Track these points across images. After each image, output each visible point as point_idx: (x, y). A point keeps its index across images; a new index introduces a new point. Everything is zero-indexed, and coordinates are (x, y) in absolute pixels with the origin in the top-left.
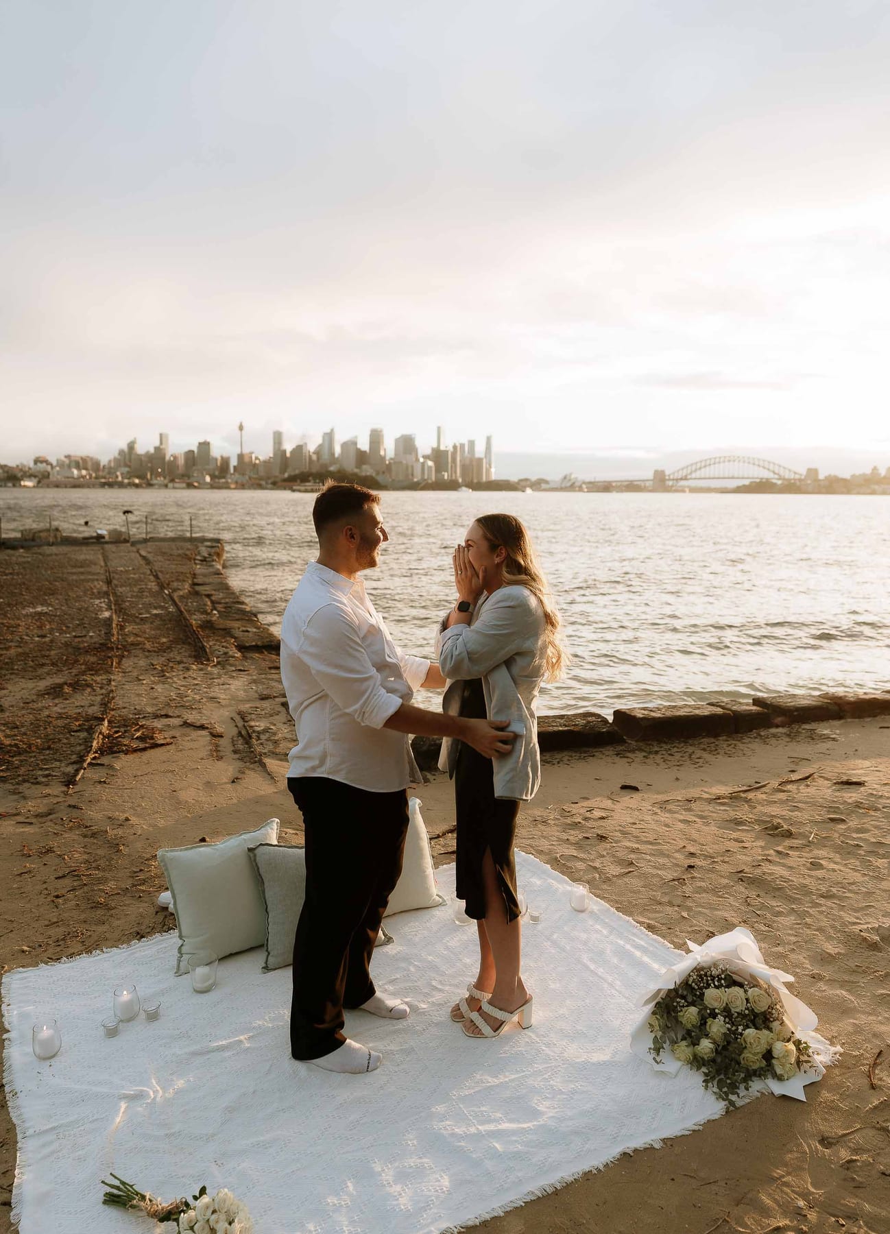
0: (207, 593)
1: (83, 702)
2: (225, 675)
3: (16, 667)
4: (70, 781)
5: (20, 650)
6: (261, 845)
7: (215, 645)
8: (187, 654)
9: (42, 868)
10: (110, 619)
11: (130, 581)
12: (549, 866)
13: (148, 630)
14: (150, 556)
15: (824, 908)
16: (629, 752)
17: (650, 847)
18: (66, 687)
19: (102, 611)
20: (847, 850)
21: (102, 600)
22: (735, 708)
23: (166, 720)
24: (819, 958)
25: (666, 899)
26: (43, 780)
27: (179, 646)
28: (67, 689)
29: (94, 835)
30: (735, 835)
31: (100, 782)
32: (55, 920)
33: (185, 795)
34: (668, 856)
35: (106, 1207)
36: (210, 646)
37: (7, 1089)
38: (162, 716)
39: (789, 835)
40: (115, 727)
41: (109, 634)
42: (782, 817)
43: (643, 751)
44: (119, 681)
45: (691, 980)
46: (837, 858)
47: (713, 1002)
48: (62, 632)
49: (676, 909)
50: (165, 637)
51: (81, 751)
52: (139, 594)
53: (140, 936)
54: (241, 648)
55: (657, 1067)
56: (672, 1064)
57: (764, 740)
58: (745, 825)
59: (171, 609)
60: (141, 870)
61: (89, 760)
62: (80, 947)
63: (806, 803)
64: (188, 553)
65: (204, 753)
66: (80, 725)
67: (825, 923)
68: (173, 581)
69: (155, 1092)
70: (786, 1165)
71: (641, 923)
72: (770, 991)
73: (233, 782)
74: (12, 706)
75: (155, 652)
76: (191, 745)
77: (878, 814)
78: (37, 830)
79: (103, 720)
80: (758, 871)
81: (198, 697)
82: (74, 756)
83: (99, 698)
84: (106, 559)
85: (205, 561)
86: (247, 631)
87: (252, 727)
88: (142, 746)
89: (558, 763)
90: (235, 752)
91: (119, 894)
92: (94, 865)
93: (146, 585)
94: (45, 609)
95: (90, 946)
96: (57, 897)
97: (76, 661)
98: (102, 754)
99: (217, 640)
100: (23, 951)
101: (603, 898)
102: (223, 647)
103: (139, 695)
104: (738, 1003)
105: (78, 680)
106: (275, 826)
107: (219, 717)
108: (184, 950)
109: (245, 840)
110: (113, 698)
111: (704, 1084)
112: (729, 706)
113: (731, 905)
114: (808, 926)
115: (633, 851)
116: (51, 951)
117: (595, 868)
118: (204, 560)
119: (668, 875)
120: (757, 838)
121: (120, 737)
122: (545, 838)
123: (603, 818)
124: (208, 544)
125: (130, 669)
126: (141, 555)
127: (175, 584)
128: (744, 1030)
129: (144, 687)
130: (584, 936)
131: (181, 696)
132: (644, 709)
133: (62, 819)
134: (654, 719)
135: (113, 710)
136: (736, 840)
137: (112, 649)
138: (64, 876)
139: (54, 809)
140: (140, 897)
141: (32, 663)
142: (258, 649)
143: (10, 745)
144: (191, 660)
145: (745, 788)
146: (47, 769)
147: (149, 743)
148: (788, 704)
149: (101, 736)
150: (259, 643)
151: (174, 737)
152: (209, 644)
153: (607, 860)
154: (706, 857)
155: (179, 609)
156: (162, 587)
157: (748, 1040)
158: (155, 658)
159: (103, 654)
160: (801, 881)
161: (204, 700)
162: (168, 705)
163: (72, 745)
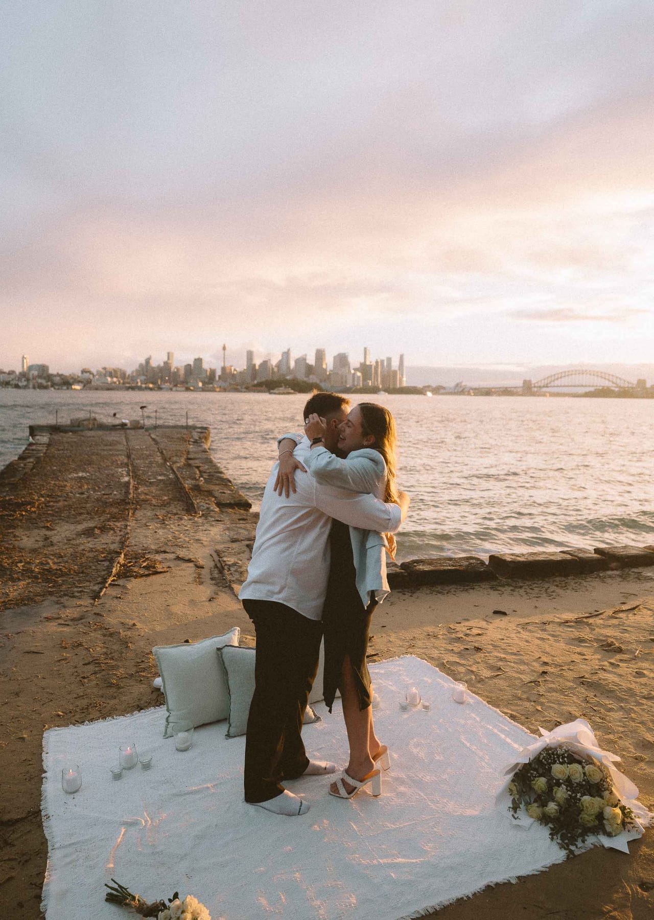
0: (196, 465)
1: (108, 541)
2: (208, 523)
3: (63, 515)
4: (96, 596)
5: (66, 503)
6: (226, 646)
7: (201, 502)
8: (181, 508)
9: (74, 657)
10: (128, 483)
11: (144, 456)
12: (437, 669)
13: (154, 491)
14: (158, 439)
15: (645, 707)
16: (500, 586)
17: (514, 657)
18: (96, 530)
19: (122, 476)
21: (124, 469)
22: (580, 555)
23: (164, 555)
24: (641, 744)
25: (524, 696)
26: (78, 594)
27: (176, 503)
28: (97, 531)
29: (111, 635)
30: (578, 650)
31: (117, 597)
32: (82, 694)
33: (175, 609)
34: (527, 664)
35: (107, 904)
36: (198, 503)
37: (43, 813)
38: (161, 552)
39: (620, 650)
40: (129, 559)
41: (127, 493)
42: (615, 638)
43: (509, 585)
44: (133, 527)
45: (542, 757)
47: (557, 774)
48: (95, 491)
49: (532, 703)
50: (165, 496)
51: (104, 575)
52: (150, 465)
53: (140, 708)
54: (219, 504)
55: (515, 822)
56: (526, 820)
57: (603, 580)
58: (586, 642)
59: (171, 476)
60: (142, 661)
61: (110, 582)
62: (98, 714)
63: (633, 627)
64: (185, 436)
65: (190, 579)
66: (104, 557)
67: (645, 717)
68: (173, 457)
69: (146, 821)
70: (613, 903)
71: (506, 713)
72: (602, 768)
73: (210, 600)
74: (59, 542)
75: (158, 506)
76: (180, 573)
78: (72, 630)
79: (121, 553)
80: (595, 678)
81: (187, 539)
82: (100, 579)
83: (118, 538)
84: (127, 440)
86: (224, 493)
87: (225, 561)
88: (147, 573)
89: (447, 593)
90: (212, 579)
91: (126, 677)
92: (110, 656)
93: (154, 459)
94: (85, 474)
95: (105, 714)
96: (84, 678)
97: (104, 511)
98: (119, 578)
99: (202, 499)
100: (59, 716)
101: (477, 694)
102: (206, 503)
103: (146, 537)
104: (578, 775)
105: (105, 525)
106: (237, 633)
107: (202, 555)
108: (171, 719)
109: (215, 642)
110: (128, 538)
111: (550, 836)
112: (576, 554)
113: (574, 702)
114: (633, 720)
115: (501, 659)
116: (77, 716)
117: (472, 671)
118: (195, 442)
119: (526, 678)
120: (595, 653)
121: (131, 566)
122: (436, 648)
123: (479, 635)
124: (199, 430)
125: (141, 518)
126: (151, 438)
127: (175, 459)
128: (582, 796)
129: (150, 531)
130: (463, 722)
131: (175, 538)
132: (512, 555)
133: (89, 623)
134: (519, 562)
135: (128, 546)
136: (579, 654)
137: (129, 503)
138: (89, 663)
139: (84, 616)
140: (141, 680)
141: (73, 512)
142: (230, 506)
143: (56, 570)
144: (183, 513)
145: (587, 615)
146: (80, 587)
147: (152, 571)
148: (622, 553)
149: (119, 565)
150: (232, 502)
151: (169, 567)
152: (196, 501)
153: (482, 666)
154: (556, 666)
155: (177, 476)
156: (165, 460)
157: (585, 804)
158: (159, 511)
159: (122, 507)
160: (629, 685)
161: (192, 541)
162: (166, 544)
163: (98, 570)
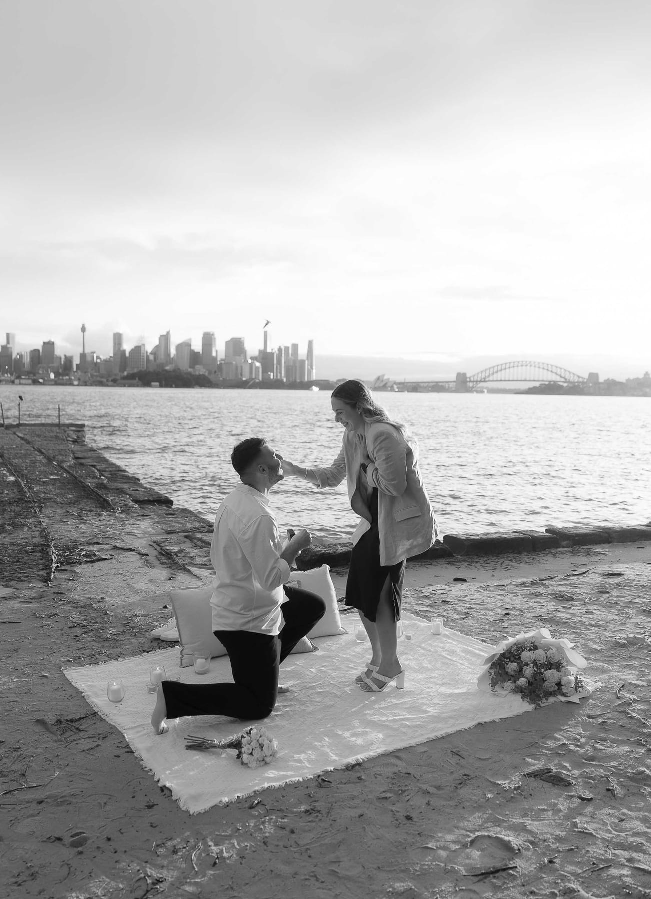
0: (90, 464)
1: (26, 535)
2: (132, 518)
4: (46, 580)
7: (115, 499)
8: (94, 506)
9: (55, 623)
10: (17, 481)
11: (20, 455)
12: (412, 615)
13: (53, 490)
14: (26, 437)
15: (593, 631)
16: (457, 562)
17: (479, 606)
18: (7, 526)
19: (7, 477)
20: (609, 606)
22: (532, 534)
23: (99, 546)
25: (492, 629)
26: (25, 579)
27: (85, 501)
28: (8, 528)
29: (82, 607)
30: (536, 600)
31: (70, 580)
32: (82, 647)
33: (136, 586)
34: (491, 610)
35: (188, 750)
36: (112, 500)
37: (100, 713)
39: (571, 599)
40: (62, 550)
41: (21, 491)
42: (567, 592)
43: (465, 561)
44: (48, 523)
46: (603, 609)
47: (525, 658)
49: (499, 633)
50: (69, 494)
51: (44, 563)
52: (33, 465)
53: (147, 651)
54: (136, 501)
56: (503, 692)
57: (554, 555)
58: (542, 596)
59: (66, 475)
60: (129, 623)
61: (54, 568)
62: (106, 658)
63: (583, 585)
64: (60, 435)
65: (140, 565)
66: (32, 549)
67: (593, 636)
68: (57, 456)
70: (569, 725)
71: (477, 639)
72: (560, 649)
75: (66, 504)
76: (125, 560)
77: (632, 589)
78: (38, 605)
79: (49, 546)
80: (552, 616)
81: (117, 532)
82: (40, 566)
83: (37, 534)
85: (77, 441)
86: (138, 491)
87: (168, 550)
90: (162, 564)
91: (119, 634)
92: (92, 621)
93: (35, 458)
95: (115, 657)
96: (76, 636)
97: (5, 510)
98: (62, 564)
99: (115, 496)
100: (69, 661)
102: (122, 501)
103: (70, 531)
104: (541, 658)
105: (14, 523)
107: (141, 544)
108: (184, 652)
110: (49, 533)
111: (522, 699)
112: (528, 534)
114: (583, 639)
115: (467, 608)
116: (88, 660)
117: (443, 616)
118: (75, 441)
119: (492, 618)
120: (550, 601)
121: (69, 555)
123: (444, 594)
125: (52, 515)
126: (19, 436)
127: (60, 458)
128: (545, 671)
129: (70, 526)
130: (442, 645)
131: (103, 531)
132: (466, 535)
133: (54, 599)
134: (474, 540)
135: (53, 540)
136: (536, 603)
137: (30, 502)
138: (74, 627)
139: (43, 595)
140: (136, 635)
142: (150, 502)
144: (99, 510)
145: (541, 579)
146: (24, 573)
147: (92, 559)
148: (571, 533)
149: (55, 555)
150: (150, 498)
151: (110, 555)
152: (110, 499)
153: (450, 613)
154: (516, 610)
155: (72, 475)
156: (50, 460)
157: (547, 676)
158: (69, 508)
159: (24, 505)
160: (579, 619)
161: (123, 534)
162: (96, 537)
163: (35, 560)
